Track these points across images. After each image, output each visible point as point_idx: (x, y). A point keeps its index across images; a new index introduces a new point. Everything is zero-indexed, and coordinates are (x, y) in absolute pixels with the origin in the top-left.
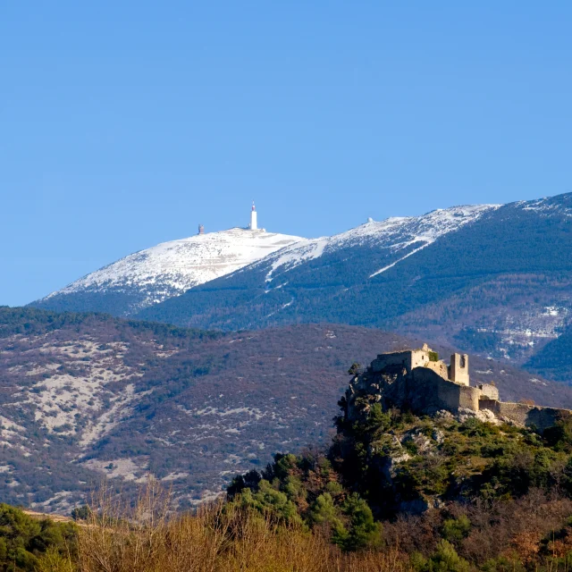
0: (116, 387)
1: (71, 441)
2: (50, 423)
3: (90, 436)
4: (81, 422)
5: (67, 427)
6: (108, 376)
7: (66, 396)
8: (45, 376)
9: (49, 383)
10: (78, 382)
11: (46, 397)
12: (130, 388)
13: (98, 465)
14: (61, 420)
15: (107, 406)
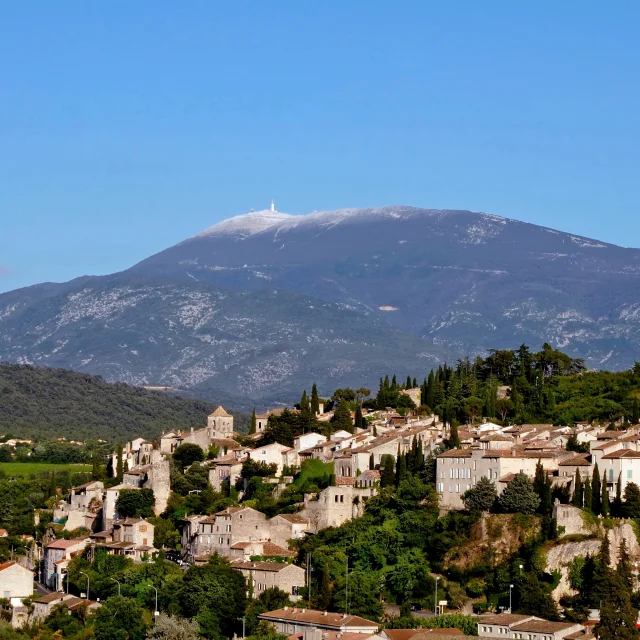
0: (206, 309)
1: (192, 329)
2: (185, 322)
3: (197, 327)
4: (195, 321)
5: (189, 323)
6: (203, 305)
7: (190, 312)
8: (184, 305)
9: (185, 308)
10: (194, 308)
11: (184, 313)
12: (210, 310)
13: (200, 337)
14: (188, 321)
15: (203, 316)
